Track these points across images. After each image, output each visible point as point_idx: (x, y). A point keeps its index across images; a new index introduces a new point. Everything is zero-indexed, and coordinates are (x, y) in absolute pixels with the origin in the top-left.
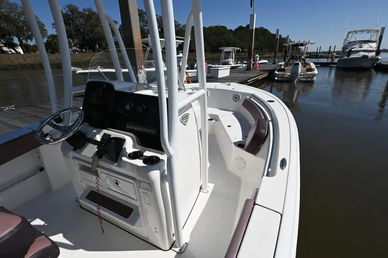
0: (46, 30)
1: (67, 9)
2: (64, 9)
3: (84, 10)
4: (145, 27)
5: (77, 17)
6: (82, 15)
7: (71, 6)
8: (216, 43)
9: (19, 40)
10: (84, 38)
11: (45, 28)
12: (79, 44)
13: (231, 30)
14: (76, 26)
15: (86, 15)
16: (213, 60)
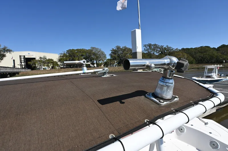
0: (106, 57)
1: (116, 48)
2: (115, 48)
3: (123, 47)
4: (151, 52)
5: (119, 51)
6: (121, 49)
7: (118, 46)
8: (200, 58)
9: (96, 61)
10: (121, 59)
11: (106, 56)
12: (118, 62)
13: (214, 48)
14: (118, 55)
15: (123, 49)
16: (198, 69)
